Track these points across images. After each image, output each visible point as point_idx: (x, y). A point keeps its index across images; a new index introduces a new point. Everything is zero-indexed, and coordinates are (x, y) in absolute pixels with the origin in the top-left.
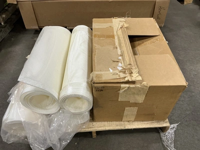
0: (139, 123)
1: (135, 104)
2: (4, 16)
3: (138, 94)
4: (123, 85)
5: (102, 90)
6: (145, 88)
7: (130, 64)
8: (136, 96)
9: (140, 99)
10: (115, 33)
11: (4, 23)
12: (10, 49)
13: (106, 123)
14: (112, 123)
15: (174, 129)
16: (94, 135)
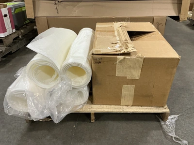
0: (138, 107)
1: (132, 81)
2: (22, 31)
3: (134, 68)
4: (118, 57)
5: (100, 62)
6: (140, 59)
7: (126, 40)
8: (132, 70)
9: (136, 74)
10: (115, 30)
11: (22, 37)
12: (23, 57)
13: (105, 106)
14: (111, 106)
15: (175, 119)
16: (93, 117)
